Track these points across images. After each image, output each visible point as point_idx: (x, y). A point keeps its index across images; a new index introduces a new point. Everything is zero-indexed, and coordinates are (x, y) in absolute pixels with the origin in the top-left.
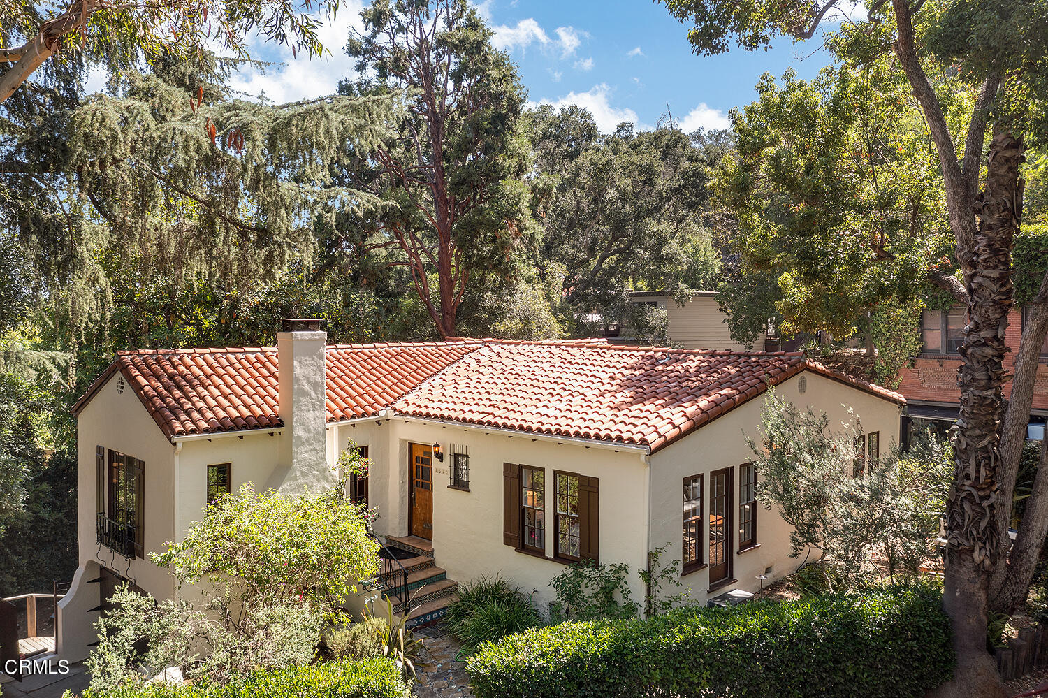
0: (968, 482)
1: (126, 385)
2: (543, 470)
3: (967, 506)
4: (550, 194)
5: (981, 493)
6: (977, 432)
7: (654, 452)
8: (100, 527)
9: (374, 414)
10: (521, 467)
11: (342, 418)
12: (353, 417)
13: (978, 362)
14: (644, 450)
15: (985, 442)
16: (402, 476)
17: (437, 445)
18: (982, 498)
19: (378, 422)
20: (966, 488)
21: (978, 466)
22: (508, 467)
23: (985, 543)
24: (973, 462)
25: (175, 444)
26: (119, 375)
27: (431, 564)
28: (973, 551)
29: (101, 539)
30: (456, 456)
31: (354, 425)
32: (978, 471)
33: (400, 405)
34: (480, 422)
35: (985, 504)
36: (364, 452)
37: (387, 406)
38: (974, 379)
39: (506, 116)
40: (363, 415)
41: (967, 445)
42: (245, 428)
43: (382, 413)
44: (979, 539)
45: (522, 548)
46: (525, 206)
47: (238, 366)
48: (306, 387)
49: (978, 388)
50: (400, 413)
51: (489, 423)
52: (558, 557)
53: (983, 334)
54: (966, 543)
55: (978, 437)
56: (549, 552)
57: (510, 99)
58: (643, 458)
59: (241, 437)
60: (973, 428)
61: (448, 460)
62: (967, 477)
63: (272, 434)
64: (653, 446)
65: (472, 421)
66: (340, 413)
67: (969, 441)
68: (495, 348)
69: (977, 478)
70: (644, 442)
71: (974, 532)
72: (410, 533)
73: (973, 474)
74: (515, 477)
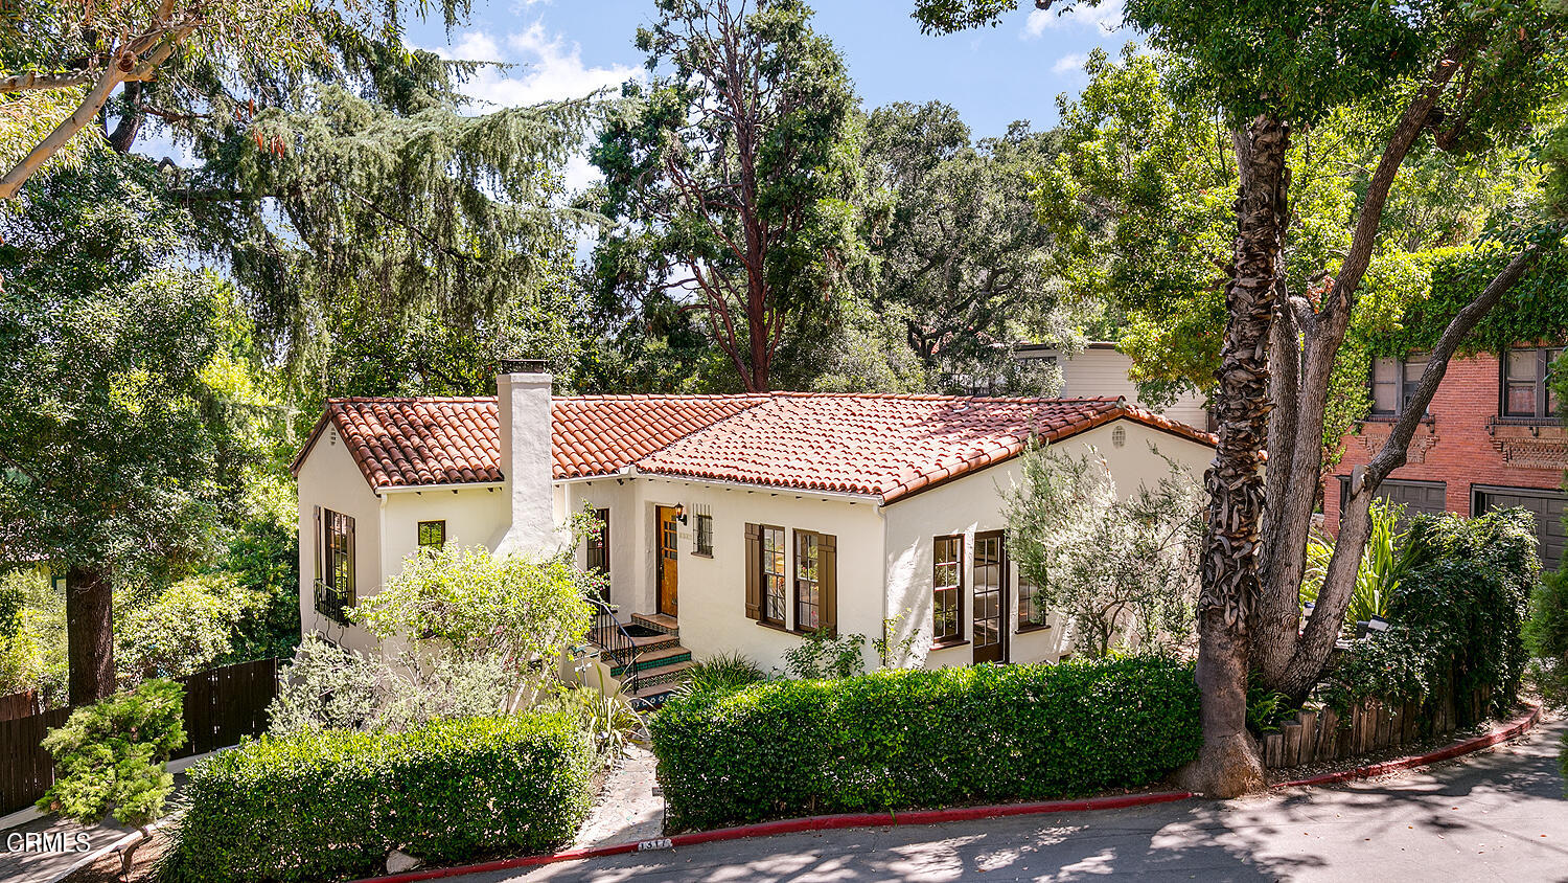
0: (1220, 531)
1: (338, 436)
2: (783, 529)
3: (1217, 559)
4: (886, 216)
5: (1235, 544)
6: (1231, 471)
7: (887, 503)
8: (317, 595)
9: (613, 471)
10: (762, 528)
11: (576, 474)
12: (589, 474)
13: (1233, 389)
14: (877, 500)
15: (1239, 483)
16: (649, 544)
17: (679, 506)
18: (1234, 549)
19: (619, 480)
20: (1217, 538)
21: (1231, 512)
22: (749, 527)
23: (1237, 602)
24: (1225, 506)
25: (379, 496)
26: (331, 425)
27: (676, 643)
28: (1224, 611)
29: (318, 608)
30: (700, 518)
31: (589, 484)
32: (1230, 517)
33: (647, 463)
34: (721, 477)
35: (1235, 556)
36: (603, 514)
37: (632, 463)
38: (1228, 408)
39: (829, 119)
40: (601, 472)
41: (1220, 486)
42: (459, 481)
43: (624, 471)
44: (1231, 598)
45: (764, 620)
46: (849, 232)
47: (463, 416)
48: (529, 436)
49: (1234, 419)
50: (644, 471)
51: (729, 477)
52: (799, 629)
53: (1238, 355)
54: (1216, 602)
55: (1231, 477)
56: (790, 626)
57: (832, 97)
58: (875, 509)
59: (455, 492)
60: (1227, 466)
61: (692, 523)
62: (1219, 524)
63: (491, 490)
64: (887, 496)
65: (712, 476)
66: (573, 469)
67: (1222, 482)
68: (782, 401)
69: (1229, 526)
70: (877, 491)
71: (1225, 589)
72: (659, 610)
73: (1224, 522)
74: (757, 537)
